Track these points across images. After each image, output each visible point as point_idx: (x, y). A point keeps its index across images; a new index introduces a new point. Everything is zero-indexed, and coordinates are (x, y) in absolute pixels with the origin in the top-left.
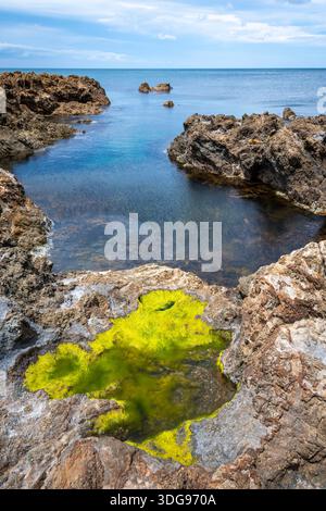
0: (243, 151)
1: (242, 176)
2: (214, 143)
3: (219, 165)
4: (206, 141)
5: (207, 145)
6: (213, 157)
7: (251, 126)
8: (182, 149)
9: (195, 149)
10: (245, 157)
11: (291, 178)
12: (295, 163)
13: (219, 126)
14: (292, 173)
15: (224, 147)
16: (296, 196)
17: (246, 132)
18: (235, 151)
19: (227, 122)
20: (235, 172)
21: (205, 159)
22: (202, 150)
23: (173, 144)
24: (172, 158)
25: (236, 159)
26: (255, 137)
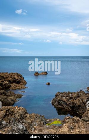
0: (70, 103)
1: (70, 109)
2: (63, 101)
3: (64, 106)
4: (61, 101)
5: (62, 102)
6: (63, 104)
7: (72, 97)
8: (55, 102)
9: (59, 103)
10: (70, 105)
11: (79, 109)
12: (79, 106)
13: (65, 96)
14: (79, 108)
15: (66, 102)
16: (80, 113)
17: (71, 98)
18: (68, 103)
19: (67, 95)
20: (68, 108)
21: (61, 105)
22: (61, 103)
23: (53, 101)
24: (53, 104)
25: (68, 105)
26: (74, 99)
